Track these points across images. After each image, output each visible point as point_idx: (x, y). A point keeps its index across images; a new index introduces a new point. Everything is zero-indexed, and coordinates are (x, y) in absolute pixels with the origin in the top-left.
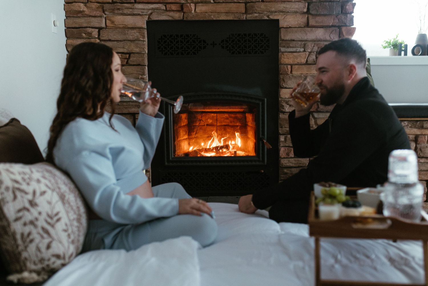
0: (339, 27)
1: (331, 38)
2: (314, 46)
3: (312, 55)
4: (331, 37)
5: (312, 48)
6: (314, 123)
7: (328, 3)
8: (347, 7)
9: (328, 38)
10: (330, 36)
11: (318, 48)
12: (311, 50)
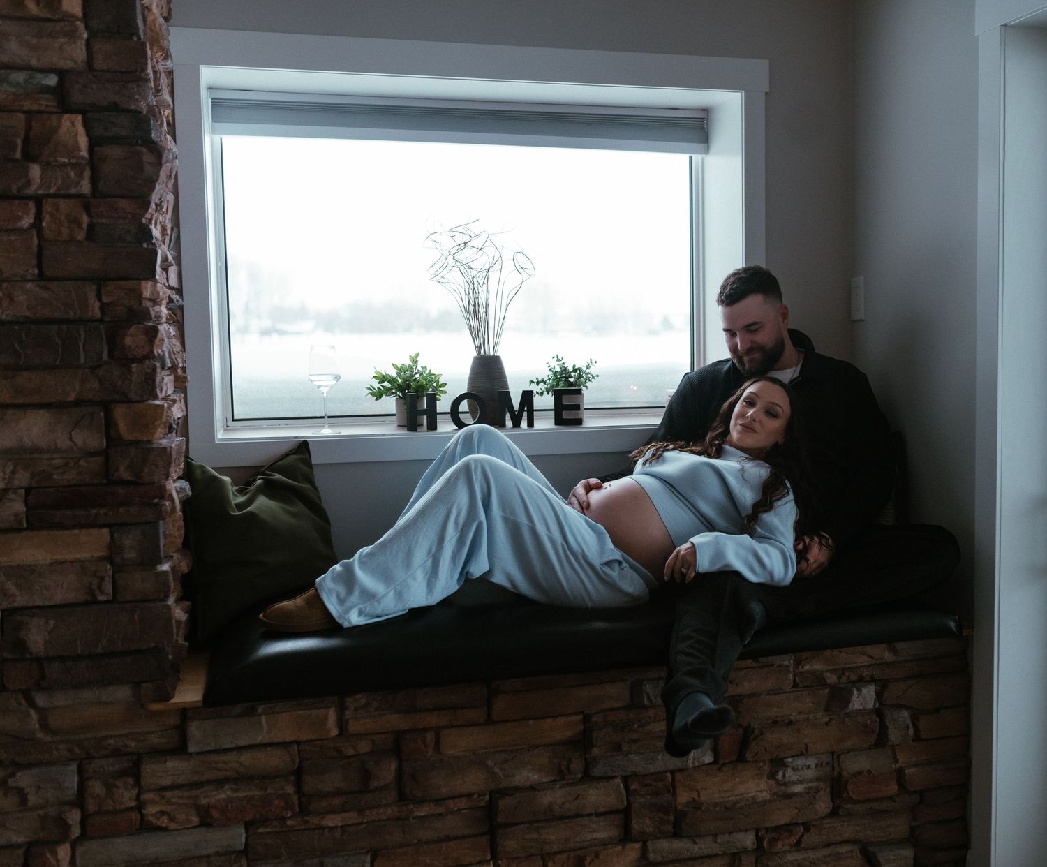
0: (107, 407)
1: (74, 442)
2: (13, 472)
3: (11, 500)
4: (74, 439)
5: (7, 477)
6: (37, 726)
7: (54, 328)
8: (128, 341)
9: (63, 442)
10: (71, 439)
11: (33, 475)
12: (6, 484)
